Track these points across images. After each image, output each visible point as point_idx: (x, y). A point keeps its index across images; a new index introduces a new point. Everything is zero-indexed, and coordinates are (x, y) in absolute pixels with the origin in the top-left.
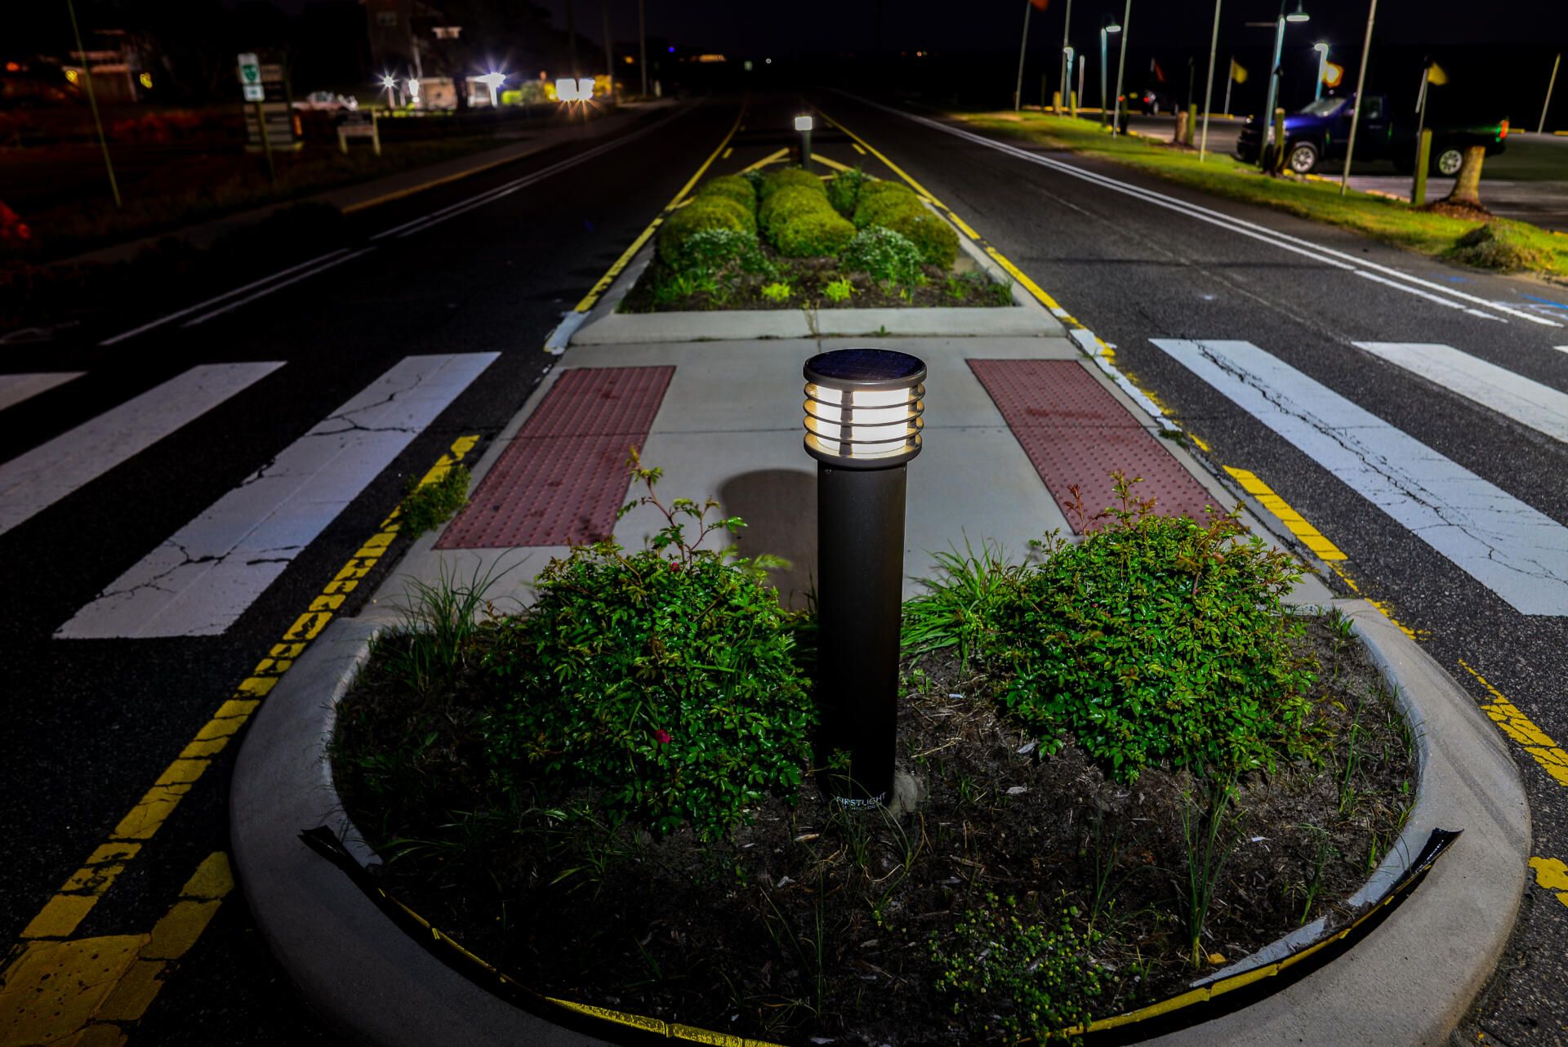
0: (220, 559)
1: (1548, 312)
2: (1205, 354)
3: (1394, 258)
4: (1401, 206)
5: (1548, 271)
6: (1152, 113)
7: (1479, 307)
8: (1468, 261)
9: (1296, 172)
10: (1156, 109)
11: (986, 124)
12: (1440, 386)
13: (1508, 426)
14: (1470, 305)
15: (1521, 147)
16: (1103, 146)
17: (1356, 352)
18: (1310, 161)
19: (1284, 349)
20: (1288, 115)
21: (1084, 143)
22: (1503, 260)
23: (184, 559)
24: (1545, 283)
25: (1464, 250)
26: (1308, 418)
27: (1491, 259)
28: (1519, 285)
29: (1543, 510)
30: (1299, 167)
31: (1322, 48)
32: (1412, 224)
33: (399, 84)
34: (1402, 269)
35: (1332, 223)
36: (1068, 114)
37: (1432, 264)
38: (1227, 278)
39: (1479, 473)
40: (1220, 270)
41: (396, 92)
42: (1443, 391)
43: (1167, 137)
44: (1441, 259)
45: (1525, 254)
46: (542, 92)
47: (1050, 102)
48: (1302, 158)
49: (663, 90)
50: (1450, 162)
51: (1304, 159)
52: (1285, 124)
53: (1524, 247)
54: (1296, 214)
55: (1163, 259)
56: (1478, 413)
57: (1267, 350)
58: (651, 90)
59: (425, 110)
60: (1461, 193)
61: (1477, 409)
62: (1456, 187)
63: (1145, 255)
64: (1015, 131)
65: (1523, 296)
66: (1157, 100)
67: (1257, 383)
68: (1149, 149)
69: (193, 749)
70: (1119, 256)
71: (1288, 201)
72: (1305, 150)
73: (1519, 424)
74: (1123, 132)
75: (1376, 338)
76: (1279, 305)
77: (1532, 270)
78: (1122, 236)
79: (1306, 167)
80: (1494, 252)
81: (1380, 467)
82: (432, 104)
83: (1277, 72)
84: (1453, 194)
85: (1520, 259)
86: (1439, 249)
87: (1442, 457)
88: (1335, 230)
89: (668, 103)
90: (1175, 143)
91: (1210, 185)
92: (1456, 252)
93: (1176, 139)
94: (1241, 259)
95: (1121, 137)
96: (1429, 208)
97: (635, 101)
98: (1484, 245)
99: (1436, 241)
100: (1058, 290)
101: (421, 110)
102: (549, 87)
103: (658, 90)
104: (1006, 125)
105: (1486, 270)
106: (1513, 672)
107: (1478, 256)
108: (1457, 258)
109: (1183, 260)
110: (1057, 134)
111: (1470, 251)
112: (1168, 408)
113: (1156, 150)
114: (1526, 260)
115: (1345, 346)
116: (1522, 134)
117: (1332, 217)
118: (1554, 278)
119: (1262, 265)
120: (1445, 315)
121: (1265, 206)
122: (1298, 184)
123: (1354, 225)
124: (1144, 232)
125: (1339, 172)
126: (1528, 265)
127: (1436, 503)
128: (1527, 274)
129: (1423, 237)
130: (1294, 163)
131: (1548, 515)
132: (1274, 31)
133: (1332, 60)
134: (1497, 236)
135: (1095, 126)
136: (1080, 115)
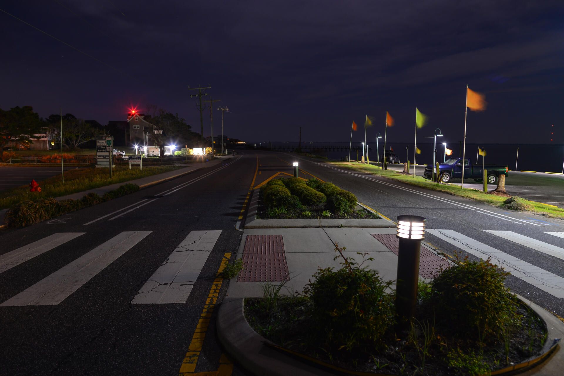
0: (171, 284)
1: (537, 222)
2: (441, 233)
3: (486, 207)
4: (481, 192)
5: (533, 211)
6: (392, 163)
7: (516, 221)
8: (509, 208)
9: (444, 182)
10: (393, 162)
11: (341, 166)
12: (513, 242)
13: (536, 252)
14: (513, 220)
15: (513, 175)
16: (381, 173)
17: (485, 233)
18: (448, 179)
19: (463, 232)
20: (440, 165)
21: (375, 172)
22: (519, 207)
23: (159, 284)
24: (533, 214)
25: (506, 205)
26: (478, 250)
27: (515, 207)
28: (525, 215)
29: (554, 273)
30: (445, 180)
31: (445, 144)
32: (488, 197)
33: (139, 147)
34: (489, 210)
35: (463, 197)
36: (366, 163)
37: (498, 209)
38: (438, 212)
39: (532, 264)
40: (435, 210)
41: (138, 150)
42: (514, 243)
43: (401, 170)
44: (500, 207)
45: (525, 206)
46: (188, 152)
47: (361, 160)
48: (445, 178)
49: (228, 153)
50: (492, 179)
51: (446, 178)
52: (440, 167)
53: (525, 204)
54: (451, 194)
55: (416, 207)
56: (527, 249)
57: (458, 232)
58: (224, 153)
59: (148, 156)
60: (500, 189)
61: (526, 248)
62: (498, 187)
63: (410, 206)
64: (351, 168)
65: (529, 218)
66: (393, 159)
67: (459, 241)
68: (396, 174)
69: (197, 330)
70: (402, 206)
71: (447, 190)
72: (446, 175)
73: (539, 252)
74: (386, 169)
75: (489, 229)
76: (457, 220)
77: (528, 211)
78: (400, 200)
79: (447, 180)
80: (516, 205)
81: (504, 262)
82: (151, 155)
83: (435, 151)
84: (497, 189)
85: (524, 207)
86: (499, 205)
87: (521, 260)
88: (465, 199)
89: (231, 156)
90: (404, 172)
91: (421, 185)
92: (504, 205)
93: (404, 171)
94: (439, 207)
95: (385, 170)
96: (490, 193)
97: (219, 156)
98: (512, 203)
99: (497, 202)
100: (388, 215)
101: (147, 156)
102: (191, 150)
103: (226, 153)
104: (348, 166)
105: (515, 211)
106: (560, 311)
107: (511, 206)
108: (505, 207)
109: (422, 207)
110: (365, 169)
111: (508, 205)
112: (436, 247)
113: (398, 174)
114: (526, 208)
115: (481, 231)
116: (511, 171)
117: (462, 195)
118: (536, 213)
119: (447, 209)
120: (507, 223)
121: (440, 191)
122: (446, 185)
123: (470, 197)
124: (406, 199)
125: (460, 182)
126: (527, 209)
127: (524, 272)
128: (527, 212)
129: (493, 201)
130: (443, 179)
131: (556, 274)
132: (434, 139)
133: (447, 148)
134: (516, 200)
135: (376, 167)
136: (370, 163)
